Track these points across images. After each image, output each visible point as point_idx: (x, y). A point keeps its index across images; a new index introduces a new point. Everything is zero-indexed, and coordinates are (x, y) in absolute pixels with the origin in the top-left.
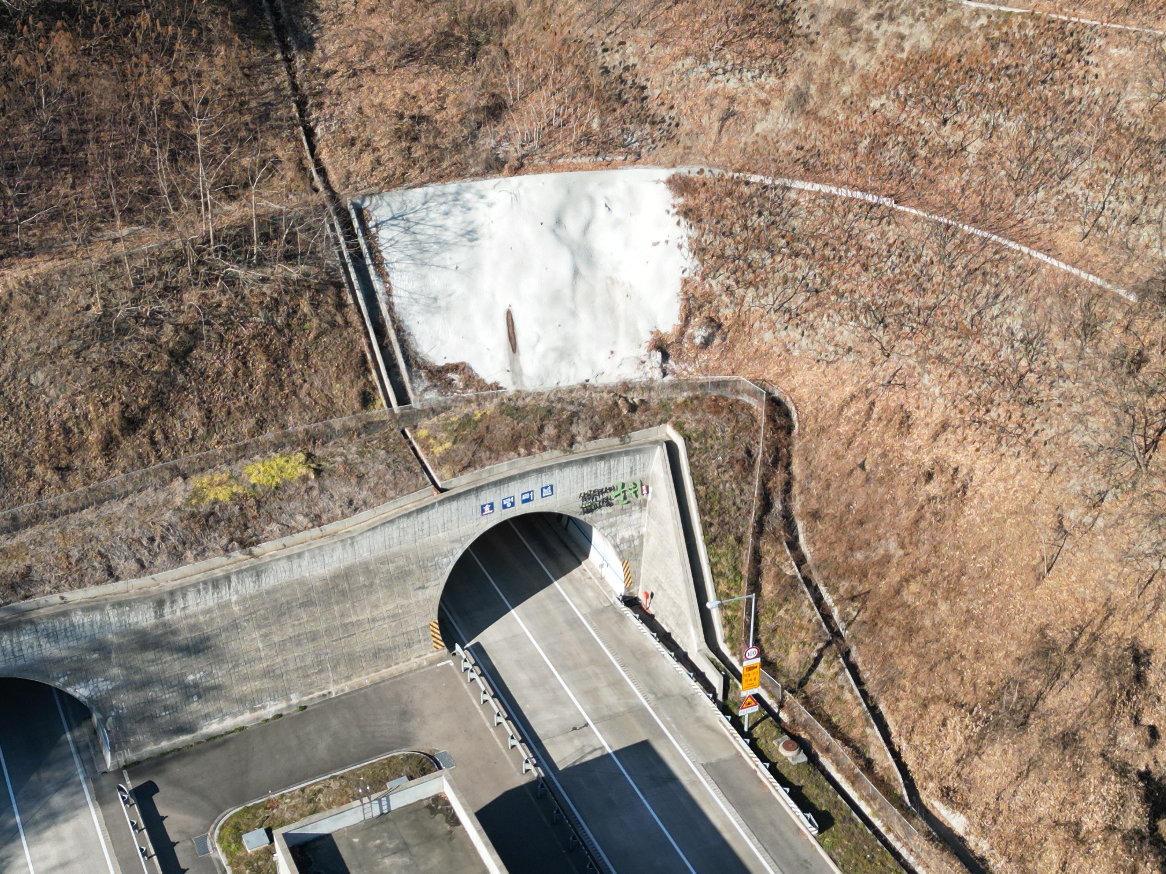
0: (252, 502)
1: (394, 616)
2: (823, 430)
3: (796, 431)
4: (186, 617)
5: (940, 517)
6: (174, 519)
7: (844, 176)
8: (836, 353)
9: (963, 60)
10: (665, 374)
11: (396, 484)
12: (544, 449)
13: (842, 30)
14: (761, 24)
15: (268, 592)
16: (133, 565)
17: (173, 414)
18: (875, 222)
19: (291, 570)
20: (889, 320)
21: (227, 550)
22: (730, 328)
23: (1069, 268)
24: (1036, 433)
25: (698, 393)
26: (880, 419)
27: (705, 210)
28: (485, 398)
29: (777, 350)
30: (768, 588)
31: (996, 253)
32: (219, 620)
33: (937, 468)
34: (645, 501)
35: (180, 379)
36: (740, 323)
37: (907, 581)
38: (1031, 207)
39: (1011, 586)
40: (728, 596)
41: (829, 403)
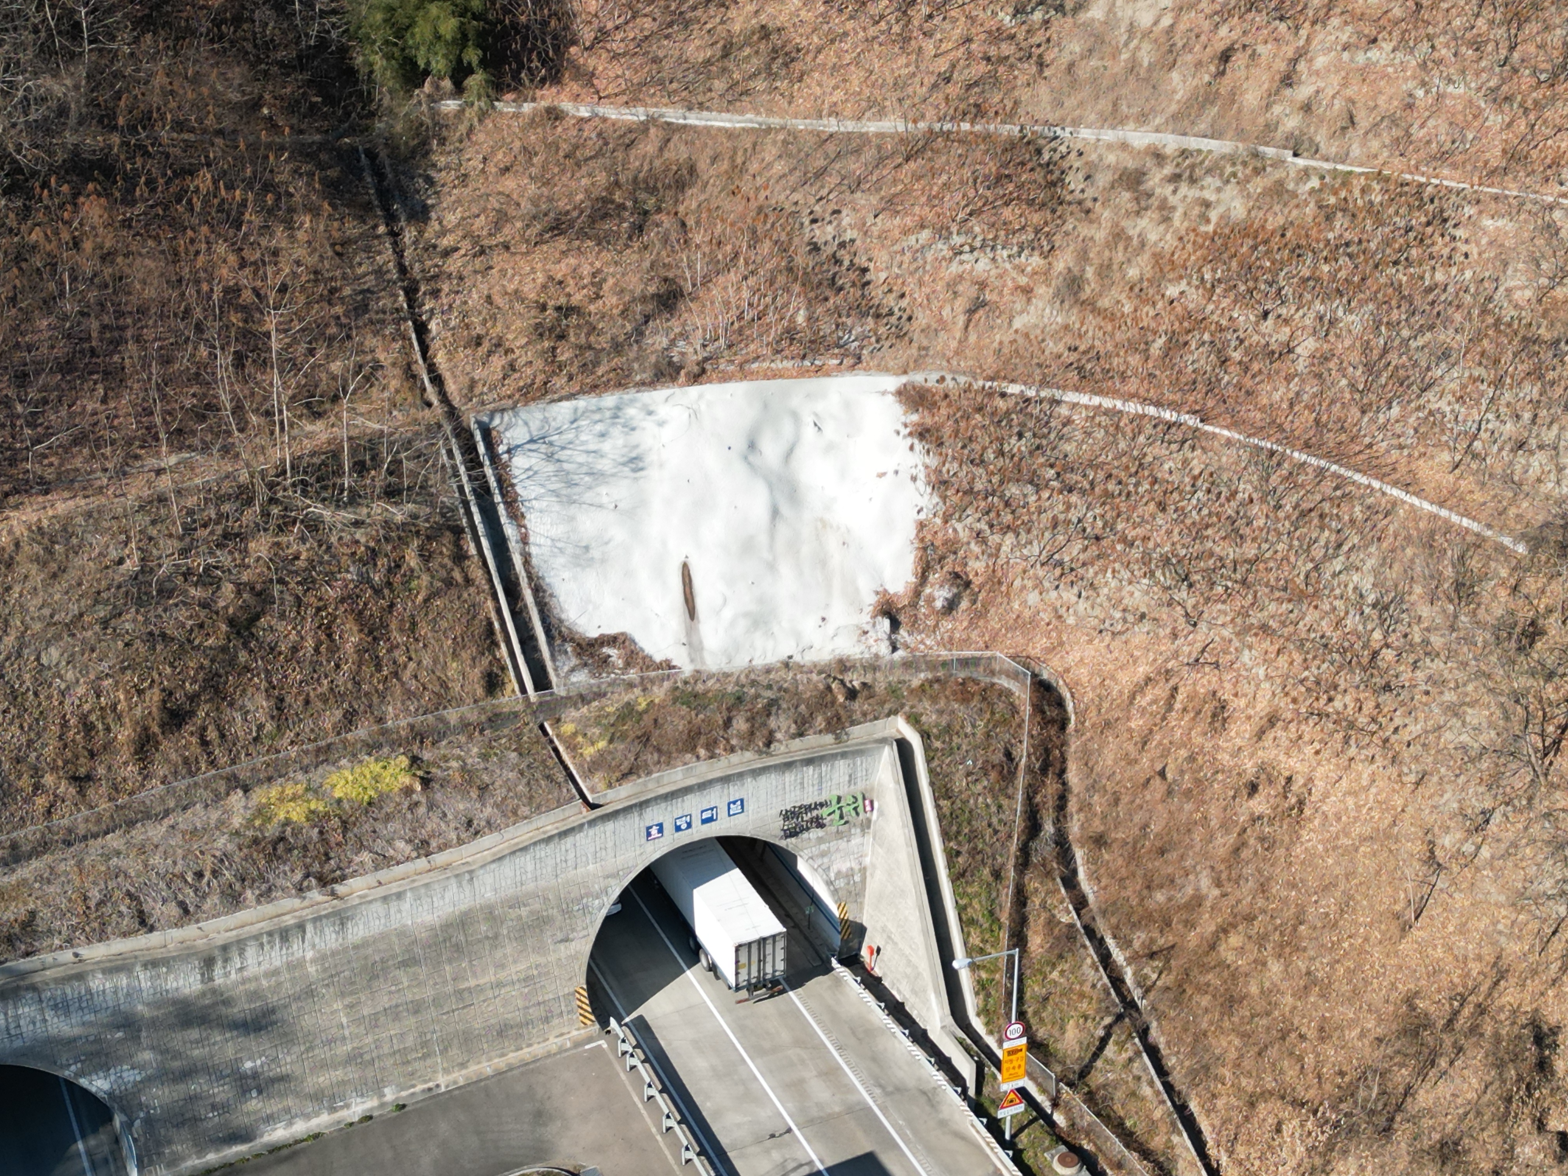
0: (335, 822)
1: (527, 980)
2: (1108, 724)
3: (1072, 725)
4: (244, 981)
5: (1268, 843)
6: (230, 847)
7: (1133, 385)
8: (1125, 620)
9: (1289, 234)
10: (894, 649)
11: (531, 798)
12: (732, 750)
13: (1127, 195)
14: (1020, 187)
15: (356, 947)
16: (173, 910)
17: (231, 705)
18: (1174, 447)
19: (388, 916)
20: (1196, 577)
21: (300, 889)
22: (981, 586)
23: (1434, 509)
24: (1396, 730)
25: (940, 674)
26: (1185, 710)
27: (947, 431)
28: (652, 681)
29: (1045, 616)
30: (1036, 941)
31: (1336, 488)
32: (288, 985)
33: (1263, 777)
34: (869, 821)
35: (243, 656)
36: (995, 580)
37: (1225, 931)
38: (1383, 428)
39: (1366, 940)
40: (982, 951)
41: (1117, 688)
